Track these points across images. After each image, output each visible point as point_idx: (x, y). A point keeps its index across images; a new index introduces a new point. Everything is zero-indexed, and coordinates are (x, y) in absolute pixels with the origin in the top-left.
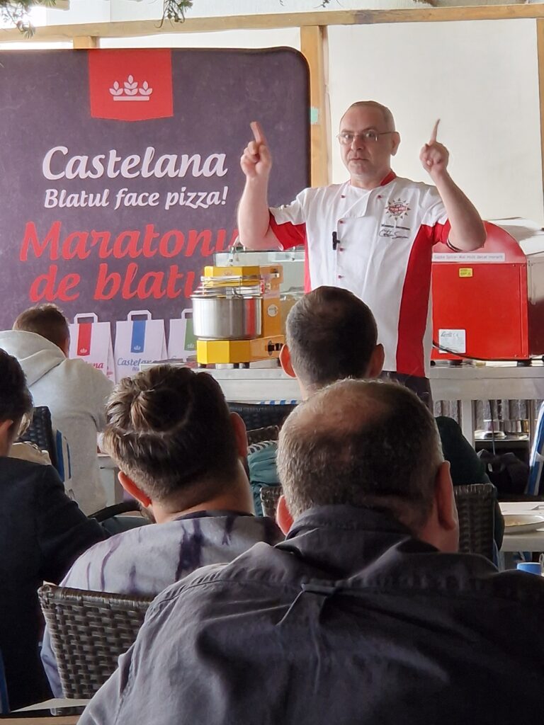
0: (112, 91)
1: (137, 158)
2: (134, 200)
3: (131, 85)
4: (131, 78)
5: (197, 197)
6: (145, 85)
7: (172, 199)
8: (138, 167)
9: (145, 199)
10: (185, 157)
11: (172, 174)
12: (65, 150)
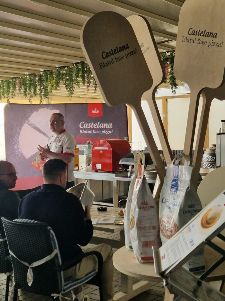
0: (92, 111)
1: (96, 124)
2: (96, 132)
3: (95, 110)
4: (95, 109)
5: (107, 132)
6: (98, 110)
7: (103, 132)
8: (97, 126)
9: (98, 132)
10: (105, 124)
11: (103, 127)
12: (84, 123)
